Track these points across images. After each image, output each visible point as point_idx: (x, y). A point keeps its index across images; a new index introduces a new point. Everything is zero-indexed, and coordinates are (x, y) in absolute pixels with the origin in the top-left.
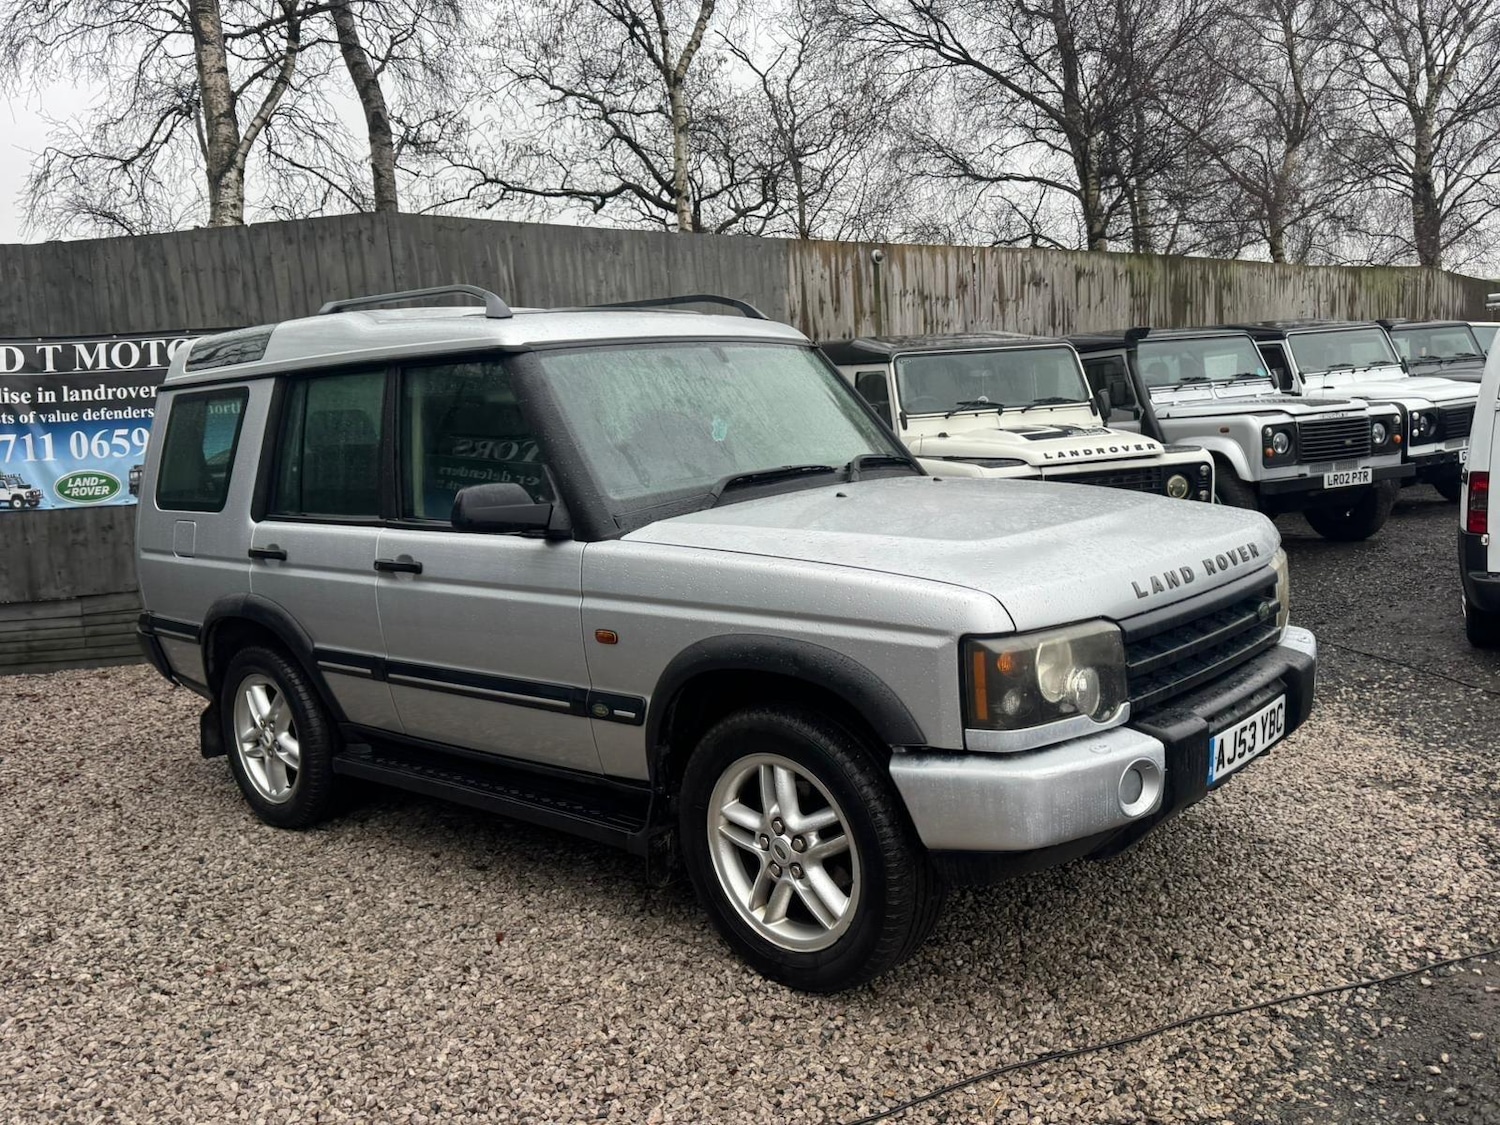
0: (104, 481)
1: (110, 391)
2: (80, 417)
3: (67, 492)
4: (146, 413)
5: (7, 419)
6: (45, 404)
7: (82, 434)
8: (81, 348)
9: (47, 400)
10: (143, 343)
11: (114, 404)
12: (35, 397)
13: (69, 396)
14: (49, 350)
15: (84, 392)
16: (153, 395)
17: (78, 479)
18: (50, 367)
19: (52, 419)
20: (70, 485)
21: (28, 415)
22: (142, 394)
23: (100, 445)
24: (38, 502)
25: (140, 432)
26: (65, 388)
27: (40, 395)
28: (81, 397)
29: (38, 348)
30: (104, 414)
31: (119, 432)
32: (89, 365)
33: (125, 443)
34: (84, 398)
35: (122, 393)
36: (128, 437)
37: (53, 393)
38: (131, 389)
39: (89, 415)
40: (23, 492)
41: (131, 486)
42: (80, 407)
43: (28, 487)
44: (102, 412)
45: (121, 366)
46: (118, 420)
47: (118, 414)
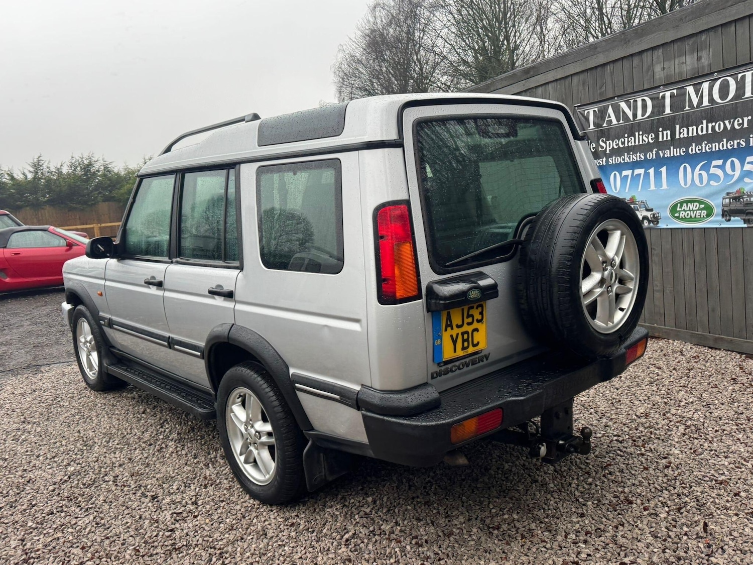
0: (702, 206)
1: (710, 125)
2: (687, 151)
3: (676, 215)
4: (739, 144)
5: (640, 157)
6: (663, 141)
7: (687, 165)
8: (690, 89)
9: (665, 139)
10: (740, 75)
11: (714, 137)
12: (657, 137)
13: (680, 133)
14: (668, 94)
15: (690, 128)
16: (746, 125)
17: (685, 204)
18: (668, 110)
19: (667, 154)
20: (678, 209)
21: (652, 152)
22: (737, 127)
23: (700, 175)
24: (658, 223)
25: (733, 163)
26: (678, 127)
27: (660, 133)
28: (688, 133)
29: (661, 94)
30: (705, 147)
31: (715, 163)
32: (695, 103)
33: (719, 172)
34: (690, 135)
35: (719, 127)
36: (722, 167)
37: (669, 132)
38: (727, 122)
39: (693, 149)
40: (649, 214)
41: (723, 211)
42: (686, 142)
43: (651, 210)
44: (704, 145)
45: (719, 101)
46: (716, 151)
47: (716, 147)
